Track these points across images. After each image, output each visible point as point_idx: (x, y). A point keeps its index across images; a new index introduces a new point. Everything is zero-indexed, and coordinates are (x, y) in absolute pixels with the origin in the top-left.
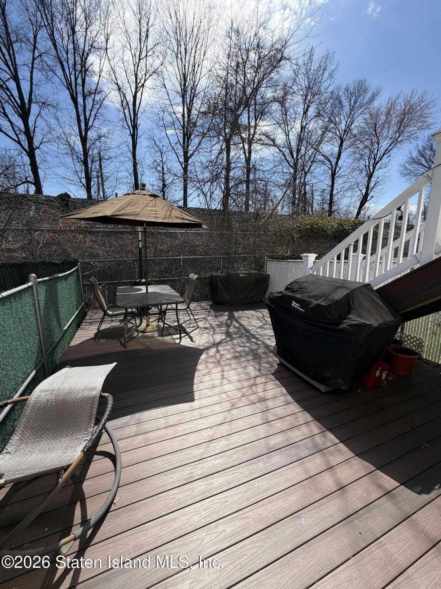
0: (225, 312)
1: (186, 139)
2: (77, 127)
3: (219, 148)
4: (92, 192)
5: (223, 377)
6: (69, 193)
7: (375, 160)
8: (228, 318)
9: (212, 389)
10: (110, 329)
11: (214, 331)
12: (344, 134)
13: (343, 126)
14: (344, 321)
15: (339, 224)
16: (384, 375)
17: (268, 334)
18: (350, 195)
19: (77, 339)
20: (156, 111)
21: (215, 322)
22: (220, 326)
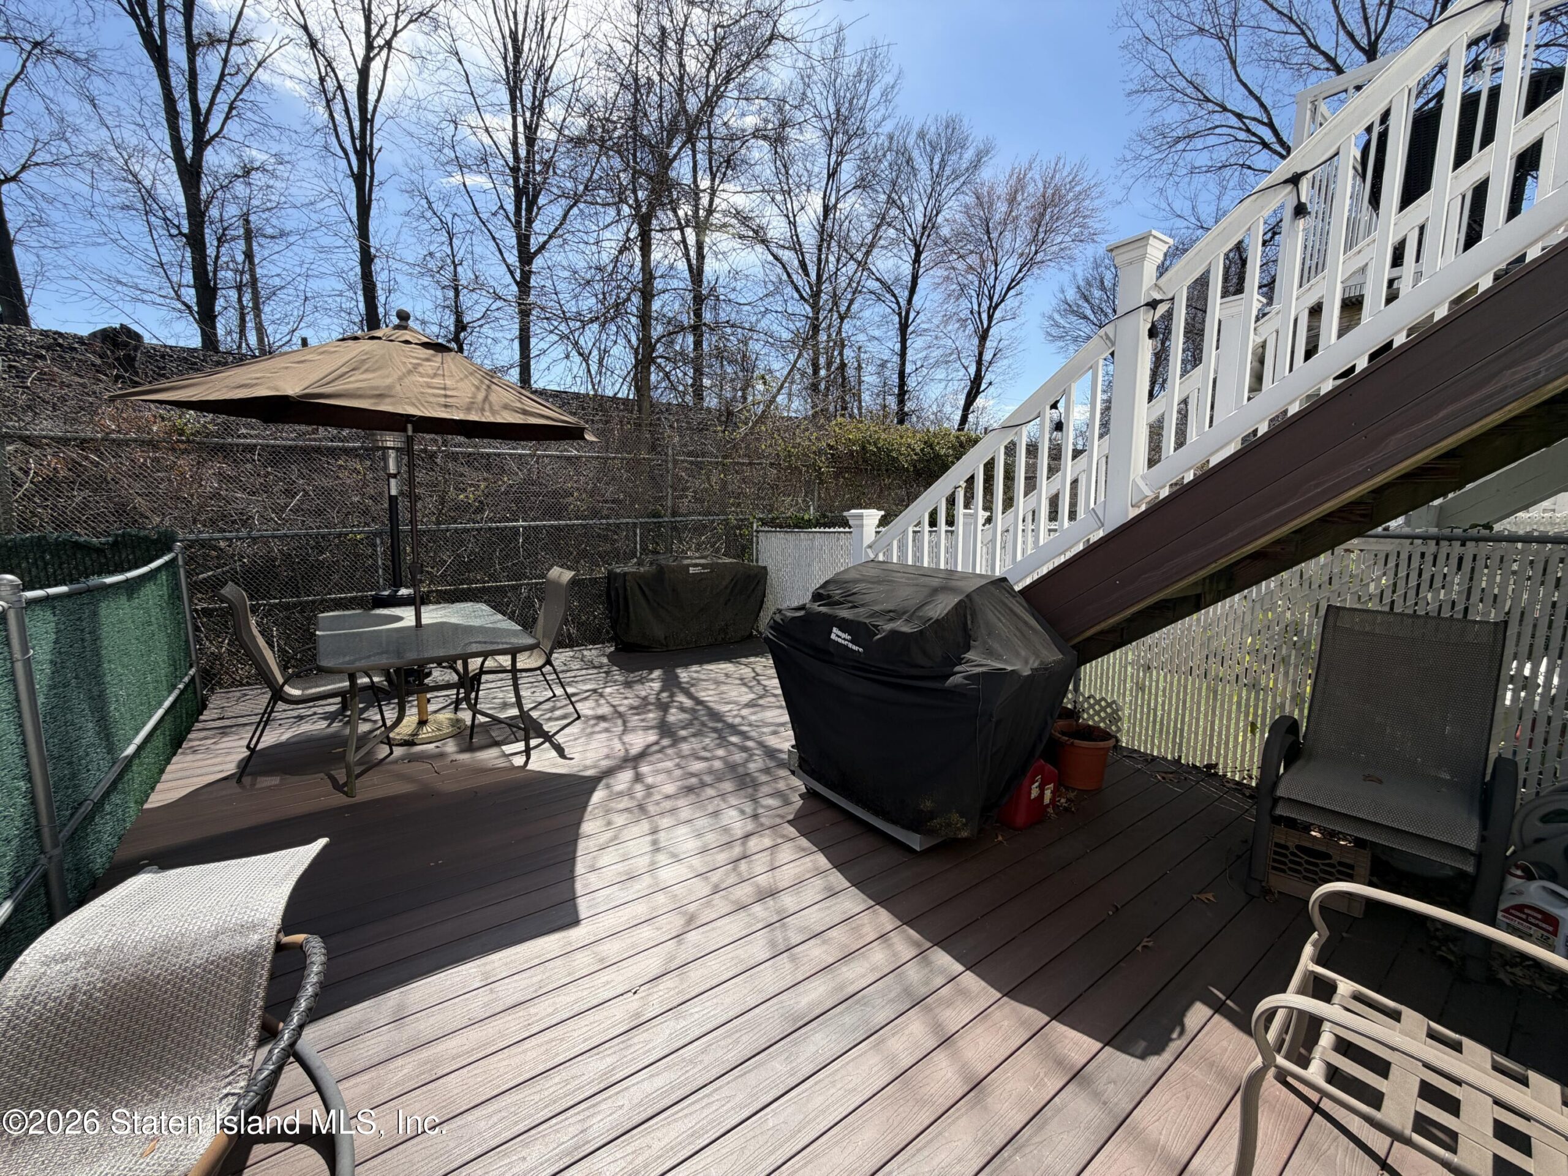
0: (651, 671)
1: (524, 205)
2: (167, 131)
3: (623, 238)
4: (220, 331)
5: (656, 849)
6: (135, 327)
7: (991, 299)
8: (663, 686)
9: (628, 884)
10: (294, 743)
11: (625, 723)
12: (923, 234)
13: (919, 217)
14: (958, 668)
15: (925, 443)
16: (1048, 794)
17: (771, 720)
18: (942, 376)
19: (170, 785)
20: (433, 119)
21: (626, 698)
22: (641, 707)
